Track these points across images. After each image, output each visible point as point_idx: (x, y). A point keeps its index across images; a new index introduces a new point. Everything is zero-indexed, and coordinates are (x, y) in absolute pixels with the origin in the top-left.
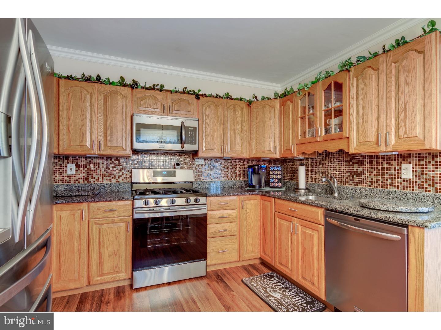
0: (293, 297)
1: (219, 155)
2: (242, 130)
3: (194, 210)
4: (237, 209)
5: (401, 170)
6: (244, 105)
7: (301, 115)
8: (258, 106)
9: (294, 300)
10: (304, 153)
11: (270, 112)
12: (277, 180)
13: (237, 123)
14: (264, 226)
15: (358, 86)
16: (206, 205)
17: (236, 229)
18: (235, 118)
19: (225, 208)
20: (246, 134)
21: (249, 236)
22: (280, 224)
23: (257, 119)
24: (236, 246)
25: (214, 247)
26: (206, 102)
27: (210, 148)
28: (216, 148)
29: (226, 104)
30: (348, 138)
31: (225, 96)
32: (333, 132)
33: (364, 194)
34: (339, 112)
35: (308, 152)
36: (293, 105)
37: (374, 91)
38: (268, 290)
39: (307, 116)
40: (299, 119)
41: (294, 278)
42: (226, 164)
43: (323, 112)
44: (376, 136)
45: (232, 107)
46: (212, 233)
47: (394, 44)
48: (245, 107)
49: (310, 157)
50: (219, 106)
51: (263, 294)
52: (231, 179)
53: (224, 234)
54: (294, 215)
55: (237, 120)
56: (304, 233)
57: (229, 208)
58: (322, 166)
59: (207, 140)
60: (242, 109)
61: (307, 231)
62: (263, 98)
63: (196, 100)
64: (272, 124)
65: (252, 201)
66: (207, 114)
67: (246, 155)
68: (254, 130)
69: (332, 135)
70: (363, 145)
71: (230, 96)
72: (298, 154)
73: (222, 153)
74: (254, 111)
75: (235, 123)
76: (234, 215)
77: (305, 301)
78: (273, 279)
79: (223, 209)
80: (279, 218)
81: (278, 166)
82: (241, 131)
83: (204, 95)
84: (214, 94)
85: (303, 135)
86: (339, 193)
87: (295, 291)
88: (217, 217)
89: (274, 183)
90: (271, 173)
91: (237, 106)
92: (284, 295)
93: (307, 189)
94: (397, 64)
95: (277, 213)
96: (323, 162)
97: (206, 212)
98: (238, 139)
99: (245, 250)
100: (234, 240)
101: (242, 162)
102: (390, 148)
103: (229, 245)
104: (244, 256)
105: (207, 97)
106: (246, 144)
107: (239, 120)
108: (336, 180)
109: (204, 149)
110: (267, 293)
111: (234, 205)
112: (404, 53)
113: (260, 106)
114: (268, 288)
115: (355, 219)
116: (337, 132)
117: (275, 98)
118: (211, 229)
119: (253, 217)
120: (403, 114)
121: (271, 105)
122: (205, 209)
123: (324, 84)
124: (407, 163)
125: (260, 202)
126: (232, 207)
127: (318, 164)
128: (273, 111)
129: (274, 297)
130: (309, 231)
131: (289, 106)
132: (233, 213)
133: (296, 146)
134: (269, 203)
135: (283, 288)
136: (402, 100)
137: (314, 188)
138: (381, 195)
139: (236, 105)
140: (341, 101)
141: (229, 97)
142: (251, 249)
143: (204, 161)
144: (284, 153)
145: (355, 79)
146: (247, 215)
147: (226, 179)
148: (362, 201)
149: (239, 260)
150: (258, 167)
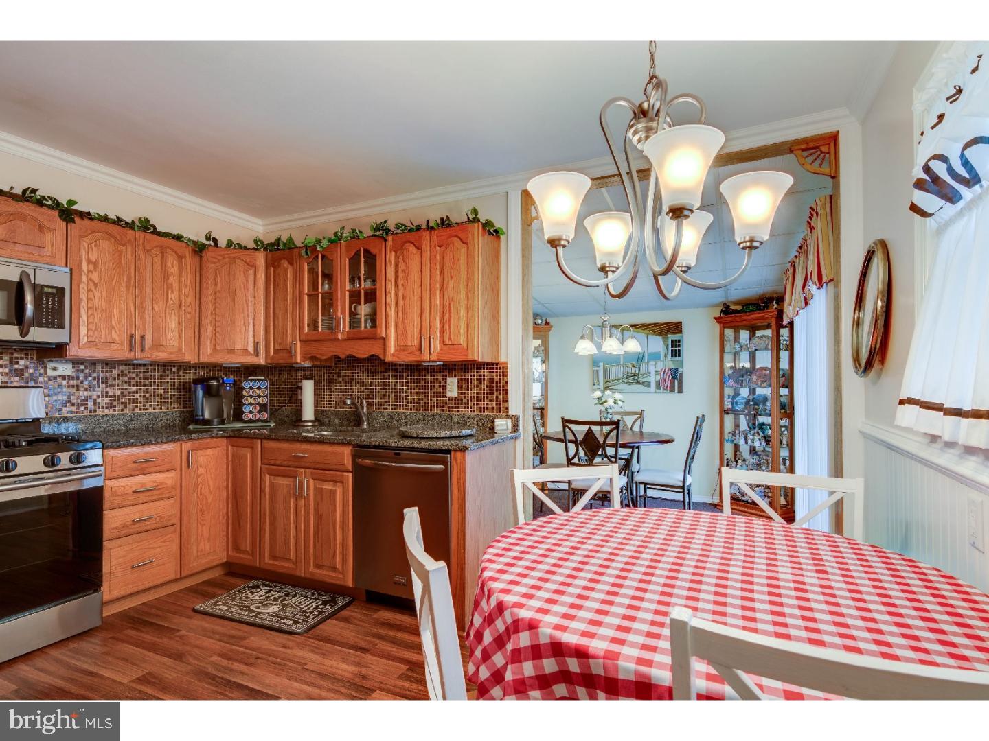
0: (301, 602)
1: (121, 353)
2: (181, 304)
3: (69, 481)
4: (175, 469)
5: (446, 386)
6: (188, 253)
7: (309, 290)
8: (220, 258)
9: (302, 606)
10: (313, 358)
11: (246, 275)
12: (258, 408)
13: (171, 287)
14: (236, 497)
15: (397, 265)
16: (102, 468)
17: (175, 511)
18: (165, 275)
19: (148, 470)
20: (190, 313)
21: (202, 523)
22: (272, 486)
23: (216, 285)
24: (175, 547)
25: (120, 558)
26: (90, 232)
27: (101, 338)
28: (117, 339)
29: (143, 244)
30: (384, 338)
31: (137, 223)
32: (363, 328)
33: (403, 421)
34: (371, 296)
35: (321, 355)
36: (293, 269)
37: (415, 276)
38: (252, 607)
39: (320, 295)
40: (306, 297)
41: (301, 573)
42: (134, 375)
43: (347, 293)
44: (418, 341)
45: (156, 252)
46: (116, 528)
47: (439, 222)
48: (187, 255)
49: (323, 364)
50: (123, 245)
51: (244, 615)
52: (148, 409)
53: (146, 526)
54: (303, 464)
55: (170, 281)
56: (319, 492)
57: (158, 468)
58: (343, 380)
59: (91, 320)
60: (180, 258)
61: (324, 487)
62: (230, 243)
63: (62, 224)
64: (249, 298)
65: (209, 452)
66: (93, 258)
67: (189, 357)
68: (210, 306)
69: (361, 332)
70: (404, 350)
71: (152, 226)
72: (304, 358)
73: (131, 350)
74: (210, 267)
75: (165, 286)
76: (169, 482)
77: (321, 602)
78: (259, 590)
79: (143, 472)
80: (270, 475)
81: (259, 380)
82: (178, 305)
83: (85, 215)
84: (112, 216)
85: (312, 326)
86: (369, 424)
87: (302, 595)
88: (130, 491)
89: (251, 412)
90: (244, 393)
91: (168, 250)
92: (284, 606)
93: (316, 420)
94: (442, 249)
95: (267, 466)
96: (343, 373)
97: (101, 484)
98: (173, 323)
99: (195, 552)
100: (168, 537)
101: (174, 369)
102: (434, 357)
103: (157, 548)
104: (191, 565)
105: (92, 219)
106: (189, 333)
107: (173, 280)
108: (365, 403)
109: (84, 340)
110: (254, 611)
111: (171, 462)
112: (449, 238)
113: (224, 258)
114: (252, 604)
115: (396, 454)
116: (369, 327)
117: (255, 249)
118: (113, 519)
119: (211, 483)
120: (448, 315)
121: (248, 260)
122: (100, 475)
123: (348, 247)
124: (452, 377)
125: (227, 450)
126: (165, 467)
127: (336, 377)
128: (251, 272)
129: (268, 613)
130: (327, 486)
131: (286, 270)
132: (169, 478)
133: (299, 343)
134: (249, 450)
135: (280, 597)
136: (446, 297)
137: (328, 417)
138: (424, 420)
139: (168, 247)
140: (374, 281)
141: (149, 229)
142: (208, 547)
143: (73, 367)
144: (277, 356)
145: (393, 253)
146: (200, 479)
147: (133, 410)
148: (403, 429)
149: (179, 576)
150: (219, 381)
